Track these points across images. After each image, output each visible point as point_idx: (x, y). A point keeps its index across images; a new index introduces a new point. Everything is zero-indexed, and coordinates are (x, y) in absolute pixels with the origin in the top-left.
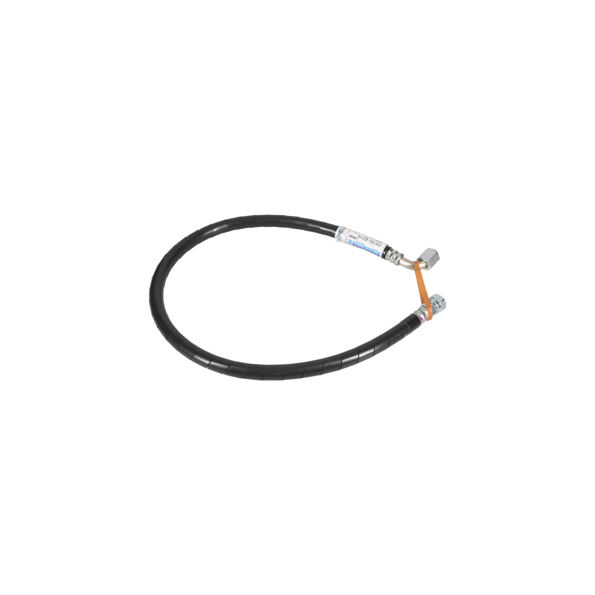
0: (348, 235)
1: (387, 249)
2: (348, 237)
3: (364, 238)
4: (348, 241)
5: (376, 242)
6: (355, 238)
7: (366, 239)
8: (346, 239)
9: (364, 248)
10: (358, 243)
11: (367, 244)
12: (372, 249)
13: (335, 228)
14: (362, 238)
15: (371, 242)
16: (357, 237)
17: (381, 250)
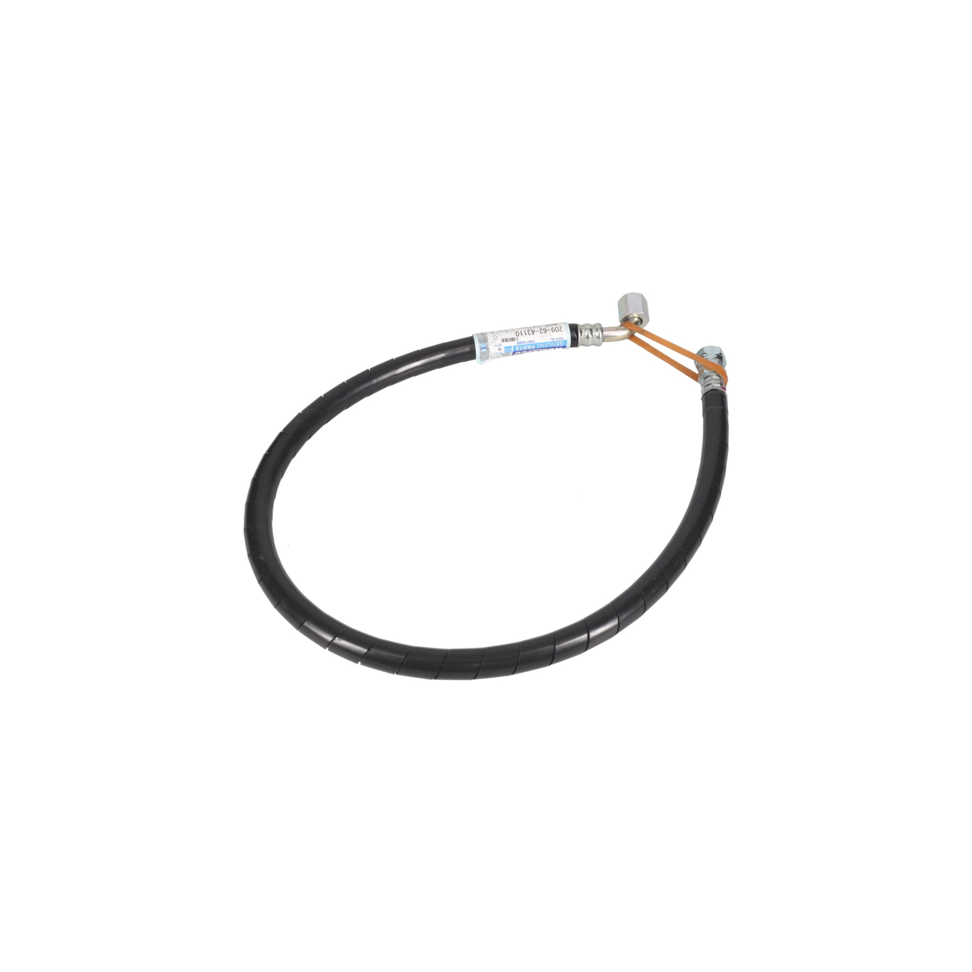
0: (499, 341)
1: (574, 328)
2: (501, 345)
3: (527, 333)
4: (503, 351)
5: (550, 328)
6: (513, 339)
7: (531, 332)
8: (499, 349)
9: (538, 348)
10: (523, 346)
11: (539, 338)
12: (551, 342)
13: (470, 341)
14: (523, 333)
15: (542, 331)
16: (515, 336)
17: (567, 336)
